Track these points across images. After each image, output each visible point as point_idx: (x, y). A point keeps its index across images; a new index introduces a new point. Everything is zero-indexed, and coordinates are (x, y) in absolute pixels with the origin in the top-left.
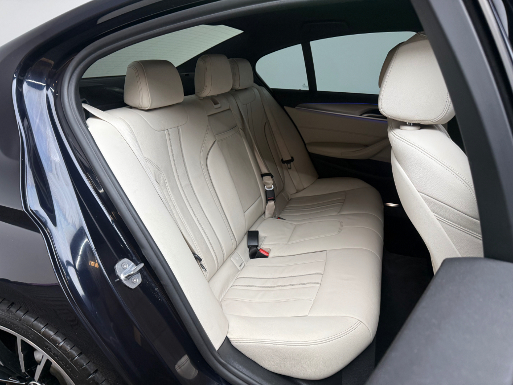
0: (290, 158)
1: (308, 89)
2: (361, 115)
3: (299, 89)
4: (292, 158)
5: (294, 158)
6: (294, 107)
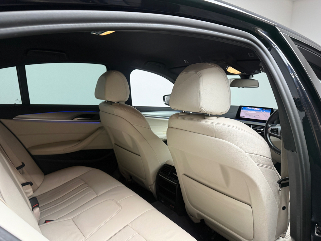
0: (21, 164)
1: (21, 103)
2: (72, 120)
3: (14, 103)
4: (23, 163)
5: (25, 163)
6: (11, 119)
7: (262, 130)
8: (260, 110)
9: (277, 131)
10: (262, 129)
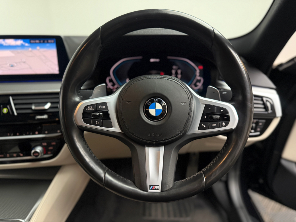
7: (48, 106)
8: (22, 46)
9: (106, 115)
10: (46, 103)
